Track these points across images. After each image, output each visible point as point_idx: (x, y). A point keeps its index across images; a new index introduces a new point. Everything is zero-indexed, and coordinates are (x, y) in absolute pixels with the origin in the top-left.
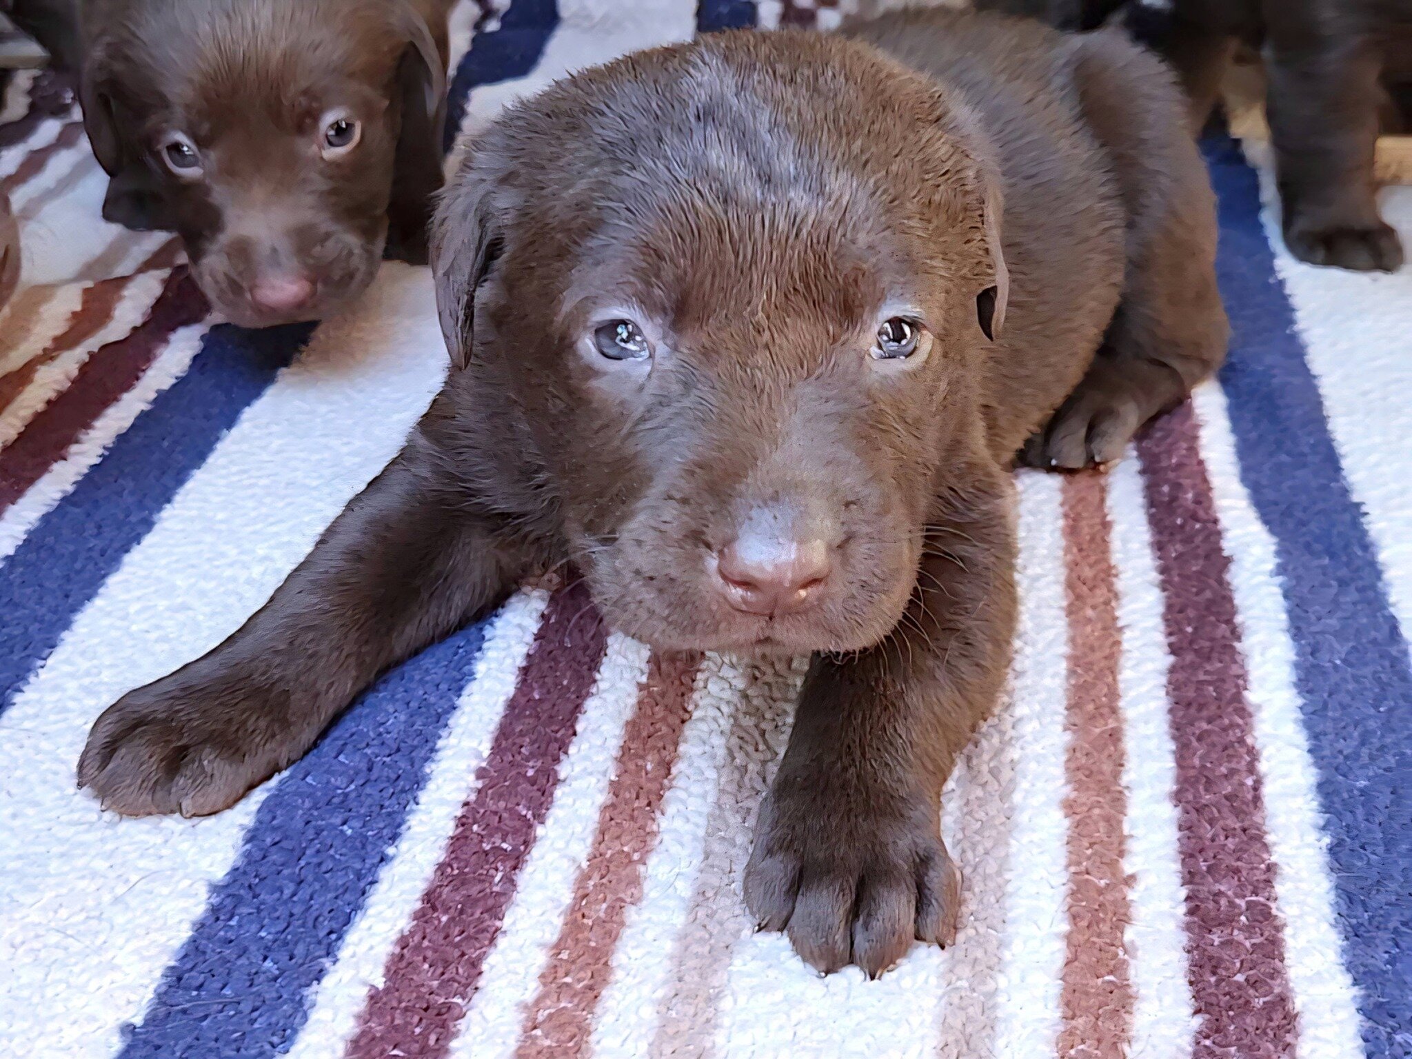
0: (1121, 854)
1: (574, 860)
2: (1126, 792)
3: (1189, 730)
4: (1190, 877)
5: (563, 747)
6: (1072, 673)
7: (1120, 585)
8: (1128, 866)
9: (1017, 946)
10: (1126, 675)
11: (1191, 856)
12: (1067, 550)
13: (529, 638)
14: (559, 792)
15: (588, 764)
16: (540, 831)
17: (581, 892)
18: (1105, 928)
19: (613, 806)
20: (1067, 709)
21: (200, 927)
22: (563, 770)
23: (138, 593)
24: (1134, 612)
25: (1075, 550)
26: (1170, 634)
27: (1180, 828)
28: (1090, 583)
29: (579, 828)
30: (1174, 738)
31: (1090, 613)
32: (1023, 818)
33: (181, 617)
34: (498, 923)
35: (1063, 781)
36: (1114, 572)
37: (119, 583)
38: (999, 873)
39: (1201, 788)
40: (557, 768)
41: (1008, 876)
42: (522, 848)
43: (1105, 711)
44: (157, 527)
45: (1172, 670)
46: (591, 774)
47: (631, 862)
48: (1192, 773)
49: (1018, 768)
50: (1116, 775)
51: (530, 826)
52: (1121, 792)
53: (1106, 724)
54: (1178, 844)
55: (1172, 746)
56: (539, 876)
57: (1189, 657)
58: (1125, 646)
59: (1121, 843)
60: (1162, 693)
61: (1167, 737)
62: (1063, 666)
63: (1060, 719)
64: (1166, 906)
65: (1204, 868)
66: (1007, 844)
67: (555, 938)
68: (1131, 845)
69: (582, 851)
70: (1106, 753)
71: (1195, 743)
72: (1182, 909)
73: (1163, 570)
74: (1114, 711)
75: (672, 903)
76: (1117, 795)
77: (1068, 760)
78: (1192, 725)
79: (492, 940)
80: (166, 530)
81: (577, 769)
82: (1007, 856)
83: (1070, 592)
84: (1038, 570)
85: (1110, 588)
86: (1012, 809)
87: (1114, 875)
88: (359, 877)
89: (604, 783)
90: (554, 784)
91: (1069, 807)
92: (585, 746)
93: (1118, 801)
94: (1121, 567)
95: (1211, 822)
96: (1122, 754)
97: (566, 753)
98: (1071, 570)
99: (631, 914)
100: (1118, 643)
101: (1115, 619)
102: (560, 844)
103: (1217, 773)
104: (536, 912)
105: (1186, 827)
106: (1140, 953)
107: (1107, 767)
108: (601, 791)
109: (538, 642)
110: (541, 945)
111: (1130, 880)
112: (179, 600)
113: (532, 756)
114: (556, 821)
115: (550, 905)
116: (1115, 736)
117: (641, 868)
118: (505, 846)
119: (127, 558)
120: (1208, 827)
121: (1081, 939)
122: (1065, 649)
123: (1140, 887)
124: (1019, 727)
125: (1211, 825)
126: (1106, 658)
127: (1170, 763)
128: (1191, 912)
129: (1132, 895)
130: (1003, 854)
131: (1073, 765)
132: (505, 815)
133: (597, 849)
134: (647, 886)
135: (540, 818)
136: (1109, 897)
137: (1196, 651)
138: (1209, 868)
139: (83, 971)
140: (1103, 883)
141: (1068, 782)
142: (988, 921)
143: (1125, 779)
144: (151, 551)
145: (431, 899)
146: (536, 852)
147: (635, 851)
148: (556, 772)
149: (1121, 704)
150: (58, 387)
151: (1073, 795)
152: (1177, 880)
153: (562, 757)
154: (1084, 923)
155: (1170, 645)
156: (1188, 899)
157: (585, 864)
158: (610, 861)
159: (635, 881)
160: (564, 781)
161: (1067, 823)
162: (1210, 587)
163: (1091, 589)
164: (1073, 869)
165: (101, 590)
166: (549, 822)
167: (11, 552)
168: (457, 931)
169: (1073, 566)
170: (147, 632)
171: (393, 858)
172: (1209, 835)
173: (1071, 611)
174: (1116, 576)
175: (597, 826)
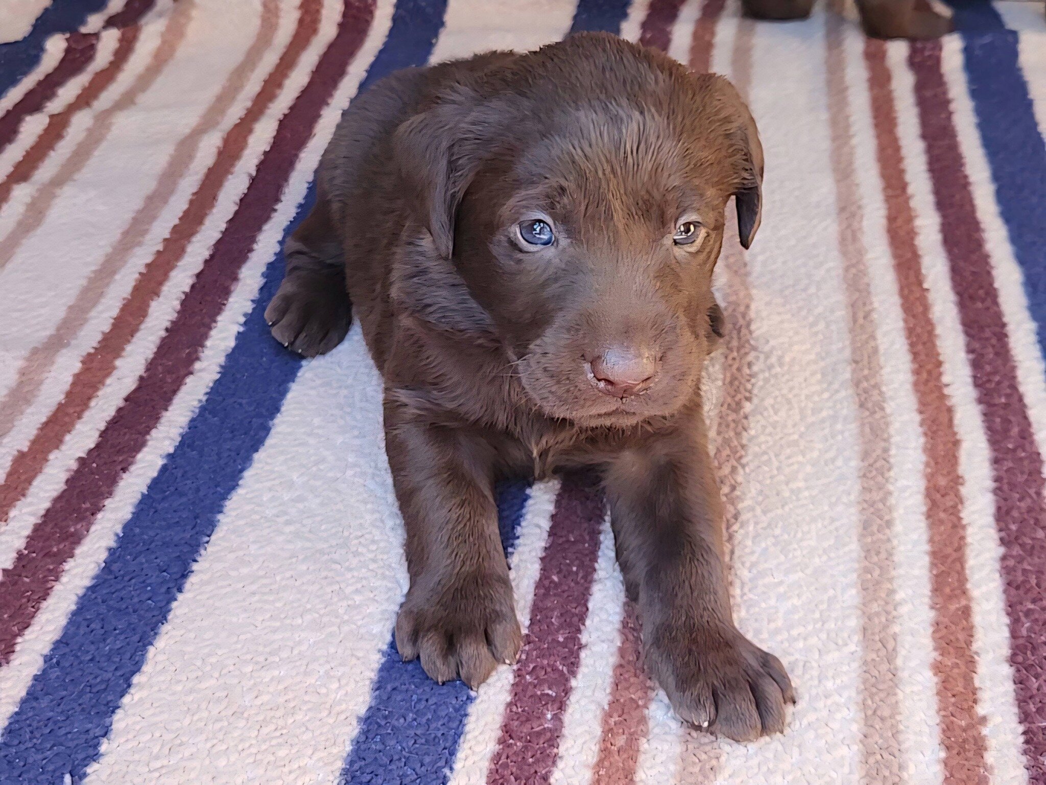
0: (975, 701)
1: (599, 704)
2: (976, 657)
3: (1019, 607)
4: (1025, 717)
5: (582, 619)
6: (933, 565)
7: (964, 491)
8: (981, 710)
9: (912, 769)
10: (971, 562)
11: (1025, 701)
12: (927, 465)
13: (545, 535)
14: (583, 654)
15: (599, 633)
16: (573, 683)
17: (607, 728)
18: (970, 754)
19: (621, 666)
20: (931, 591)
21: (357, 743)
22: (584, 638)
23: (269, 484)
24: (973, 513)
25: (932, 464)
26: (1000, 530)
27: (1015, 683)
28: (943, 492)
29: (600, 681)
30: (1008, 614)
31: (942, 515)
32: (904, 674)
33: (301, 506)
34: (555, 750)
35: (931, 648)
36: (961, 480)
37: (253, 476)
38: (892, 716)
39: (1029, 653)
40: (580, 636)
41: (898, 718)
42: (563, 694)
43: (958, 592)
44: (273, 432)
45: (1004, 558)
46: (603, 641)
47: (638, 706)
48: (1021, 641)
49: (899, 639)
50: (969, 643)
51: (567, 680)
52: (972, 657)
53: (959, 603)
54: (1014, 694)
55: (1006, 620)
56: (577, 716)
57: (1016, 550)
58: (969, 540)
59: (974, 694)
60: (997, 575)
61: (1003, 613)
62: (926, 560)
63: (927, 600)
64: (1010, 737)
65: (1034, 710)
66: (895, 694)
67: (595, 760)
68: (980, 695)
69: (604, 697)
70: (961, 626)
71: (1023, 619)
72: (1022, 739)
73: (997, 479)
74: (964, 592)
75: (669, 738)
76: (970, 659)
77: (934, 632)
78: (1021, 604)
79: (554, 763)
80: (279, 433)
81: (594, 636)
82: (897, 702)
83: (928, 500)
84: (905, 482)
85: (957, 495)
86: (896, 669)
87: (971, 717)
88: (457, 710)
89: (614, 649)
90: (580, 648)
91: (938, 668)
92: (596, 619)
93: (971, 663)
94: (966, 477)
95: (1037, 677)
96: (972, 627)
97: (584, 624)
98: (929, 481)
99: (644, 745)
100: (962, 538)
101: (960, 519)
102: (589, 693)
103: (1039, 641)
104: (580, 741)
105: (1019, 681)
106: (996, 771)
107: (961, 636)
108: (612, 655)
109: (551, 538)
110: (587, 766)
111: (983, 720)
112: (298, 493)
113: (561, 627)
114: (584, 676)
115: (587, 737)
116: (966, 612)
117: (646, 712)
118: (550, 692)
119: (256, 456)
120: (1034, 680)
121: (954, 762)
122: (927, 547)
123: (990, 725)
124: (899, 608)
125: (1036, 678)
126: (955, 551)
127: (1006, 633)
128: (1027, 742)
129: (985, 731)
130: (894, 701)
131: (938, 635)
132: (549, 670)
133: (614, 697)
134: (651, 724)
135: (573, 674)
136: (970, 733)
137: (1020, 545)
138: (1038, 709)
139: (290, 772)
140: (963, 723)
141: (935, 649)
142: (889, 749)
143: (975, 646)
144: (272, 451)
145: (507, 730)
146: (573, 698)
147: (640, 698)
148: (579, 639)
149: (969, 586)
150: (170, 318)
151: (940, 658)
152: (1015, 719)
153: (582, 627)
154: (955, 752)
155: (1002, 539)
156: (1024, 733)
157: (606, 707)
158: (624, 705)
159: (643, 720)
160: (586, 646)
161: (936, 679)
162: (1031, 497)
163: (943, 496)
164: (943, 713)
165: (240, 482)
166: (579, 676)
167: (171, 450)
168: (530, 754)
169: (930, 478)
170: (278, 516)
171: (475, 698)
172: (1036, 685)
173: (929, 515)
174: (962, 484)
175: (612, 680)
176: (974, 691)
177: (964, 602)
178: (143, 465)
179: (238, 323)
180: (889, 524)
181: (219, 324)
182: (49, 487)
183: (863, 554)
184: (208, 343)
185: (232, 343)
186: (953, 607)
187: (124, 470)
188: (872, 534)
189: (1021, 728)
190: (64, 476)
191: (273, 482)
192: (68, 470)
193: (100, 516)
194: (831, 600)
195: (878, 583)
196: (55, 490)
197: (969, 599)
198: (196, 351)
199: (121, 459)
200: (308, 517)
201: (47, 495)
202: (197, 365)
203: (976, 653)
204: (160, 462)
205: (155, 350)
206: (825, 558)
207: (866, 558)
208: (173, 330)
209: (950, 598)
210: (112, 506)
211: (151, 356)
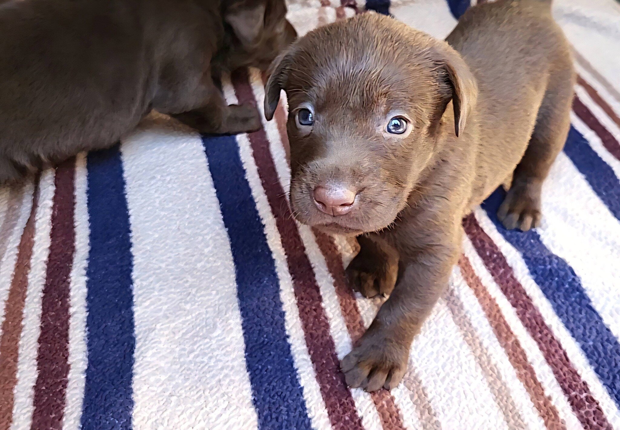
0: (543, 390)
3: (536, 337)
4: (565, 391)
6: (491, 323)
7: (483, 283)
10: (506, 317)
11: (562, 383)
12: (463, 274)
24: (493, 293)
26: (509, 299)
30: (534, 340)
32: (509, 385)
35: (513, 368)
36: (479, 279)
38: (514, 409)
39: (552, 358)
41: (517, 409)
43: (509, 334)
45: (518, 314)
49: (497, 367)
50: (526, 359)
52: (530, 366)
57: (520, 309)
58: (500, 306)
62: (486, 320)
64: (564, 404)
66: (510, 397)
68: (543, 386)
70: (518, 352)
72: (569, 404)
73: (492, 275)
74: (511, 333)
76: (530, 368)
77: (509, 359)
82: (513, 401)
83: (472, 289)
85: (482, 286)
86: (504, 383)
87: (545, 398)
91: (520, 377)
93: (531, 370)
96: (523, 351)
100: (497, 305)
101: (490, 296)
105: (555, 373)
107: (521, 357)
111: (550, 398)
116: (517, 343)
121: (549, 424)
122: (484, 314)
123: (553, 400)
124: (489, 350)
126: (497, 313)
128: (571, 405)
129: (553, 404)
130: (511, 401)
131: (512, 360)
136: (548, 406)
137: (520, 305)
149: (512, 330)
151: (518, 372)
154: (547, 418)
155: (512, 304)
156: (569, 400)
169: (467, 280)
176: (540, 384)
177: (513, 339)
178: (74, 381)
179: (83, 275)
180: (462, 307)
181: (72, 278)
182: (24, 411)
183: (459, 328)
184: (71, 294)
185: (85, 290)
186: (510, 343)
187: (65, 387)
188: (457, 316)
189: (567, 398)
190: (30, 401)
191: (152, 369)
192: (30, 397)
193: (64, 419)
194: (458, 353)
195: (474, 340)
196: (28, 411)
197: (515, 337)
198: (66, 302)
199: (59, 380)
200: (181, 389)
201: (26, 416)
202: (71, 310)
203: (531, 363)
204: (83, 377)
205: (41, 307)
206: (443, 332)
207: (461, 329)
208: (46, 291)
209: (507, 339)
210: (69, 411)
211: (41, 312)
